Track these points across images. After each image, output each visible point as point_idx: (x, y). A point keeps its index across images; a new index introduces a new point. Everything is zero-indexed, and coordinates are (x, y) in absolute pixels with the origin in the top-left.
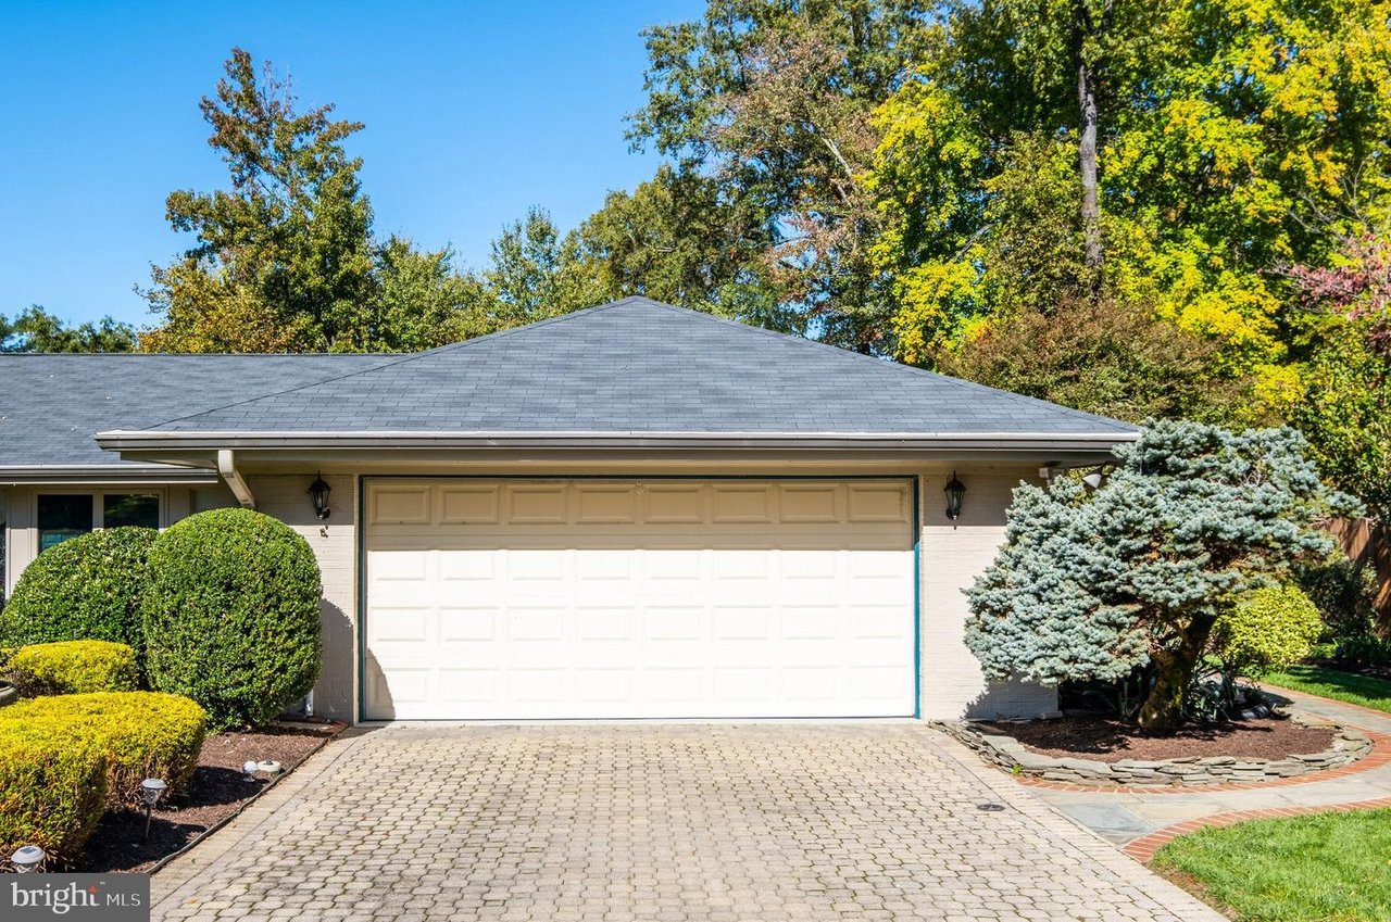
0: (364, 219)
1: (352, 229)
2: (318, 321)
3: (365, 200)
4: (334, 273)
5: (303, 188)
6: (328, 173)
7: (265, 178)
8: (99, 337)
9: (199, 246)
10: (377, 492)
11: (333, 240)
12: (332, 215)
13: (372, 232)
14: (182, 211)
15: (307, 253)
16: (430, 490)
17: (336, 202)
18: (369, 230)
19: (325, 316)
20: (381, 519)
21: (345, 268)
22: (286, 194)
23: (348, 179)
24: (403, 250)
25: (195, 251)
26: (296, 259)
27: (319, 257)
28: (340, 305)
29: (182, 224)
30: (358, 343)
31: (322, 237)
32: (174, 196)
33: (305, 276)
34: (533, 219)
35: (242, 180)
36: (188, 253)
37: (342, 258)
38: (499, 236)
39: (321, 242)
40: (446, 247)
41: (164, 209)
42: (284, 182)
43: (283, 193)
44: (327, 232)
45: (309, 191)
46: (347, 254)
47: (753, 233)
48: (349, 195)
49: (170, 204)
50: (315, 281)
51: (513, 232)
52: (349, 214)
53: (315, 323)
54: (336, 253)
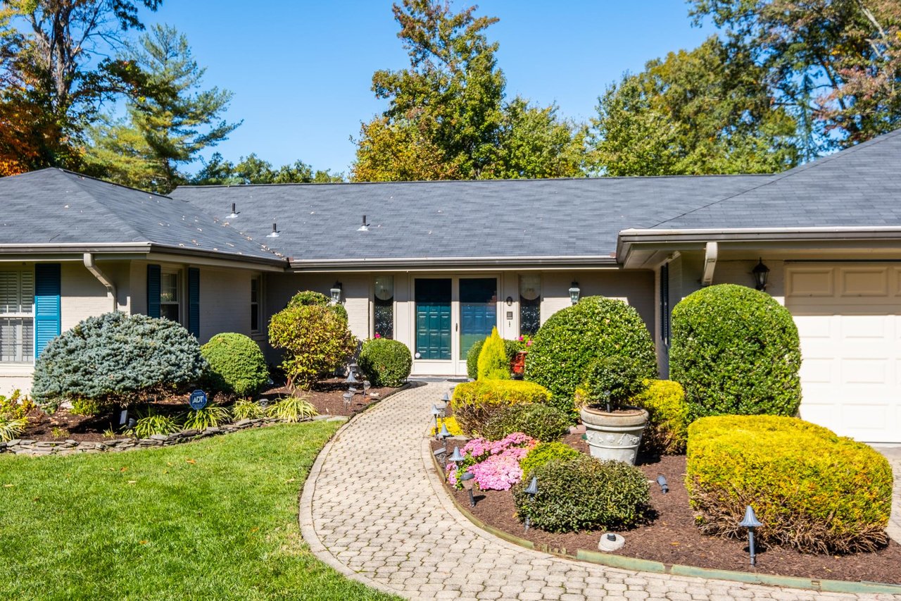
0: (500, 86)
1: (492, 91)
2: (470, 158)
3: (500, 71)
4: (480, 124)
5: (459, 65)
6: (474, 54)
7: (434, 60)
8: (293, 175)
9: (392, 108)
10: (793, 273)
11: (481, 101)
12: (480, 83)
13: (505, 94)
14: (382, 85)
15: (463, 110)
16: (833, 271)
17: (483, 74)
18: (503, 93)
19: (475, 155)
20: (795, 293)
21: (489, 120)
22: (449, 69)
23: (488, 58)
24: (523, 106)
25: (389, 111)
26: (456, 115)
27: (471, 113)
28: (485, 147)
29: (381, 93)
30: (497, 172)
31: (474, 99)
32: (377, 74)
33: (462, 126)
34: (626, 80)
35: (417, 61)
36: (385, 113)
37: (487, 113)
38: (603, 93)
39: (473, 102)
40: (552, 104)
41: (371, 84)
42: (446, 61)
43: (446, 70)
44: (478, 96)
45: (462, 66)
46: (490, 111)
47: (781, 84)
48: (488, 69)
49: (374, 79)
50: (469, 130)
51: (611, 90)
52: (491, 82)
53: (467, 161)
54: (482, 111)
